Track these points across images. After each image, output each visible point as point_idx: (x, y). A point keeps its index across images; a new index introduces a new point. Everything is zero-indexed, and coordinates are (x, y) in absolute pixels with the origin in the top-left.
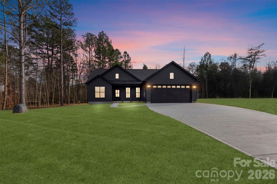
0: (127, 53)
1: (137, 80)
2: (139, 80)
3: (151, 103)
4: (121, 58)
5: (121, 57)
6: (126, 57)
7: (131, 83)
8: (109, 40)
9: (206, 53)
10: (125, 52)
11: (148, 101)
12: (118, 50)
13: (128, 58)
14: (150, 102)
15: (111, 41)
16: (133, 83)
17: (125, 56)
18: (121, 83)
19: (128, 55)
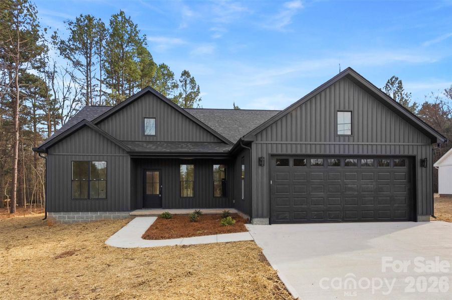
0: (189, 76)
1: (219, 141)
2: (222, 141)
3: (270, 224)
4: (175, 89)
5: (175, 86)
6: (188, 86)
7: (196, 150)
8: (140, 36)
9: (391, 79)
10: (185, 71)
11: (257, 217)
12: (167, 67)
13: (193, 88)
14: (267, 220)
15: (145, 39)
16: (202, 150)
17: (186, 84)
18: (164, 150)
19: (192, 81)
